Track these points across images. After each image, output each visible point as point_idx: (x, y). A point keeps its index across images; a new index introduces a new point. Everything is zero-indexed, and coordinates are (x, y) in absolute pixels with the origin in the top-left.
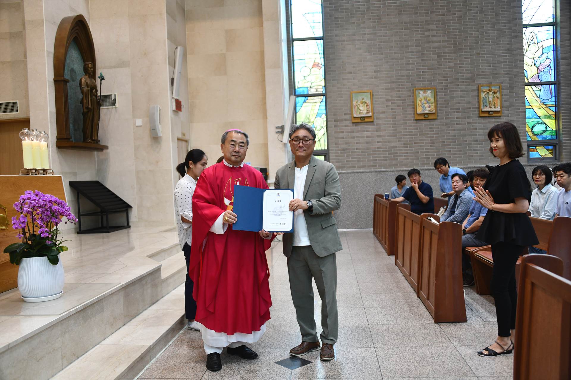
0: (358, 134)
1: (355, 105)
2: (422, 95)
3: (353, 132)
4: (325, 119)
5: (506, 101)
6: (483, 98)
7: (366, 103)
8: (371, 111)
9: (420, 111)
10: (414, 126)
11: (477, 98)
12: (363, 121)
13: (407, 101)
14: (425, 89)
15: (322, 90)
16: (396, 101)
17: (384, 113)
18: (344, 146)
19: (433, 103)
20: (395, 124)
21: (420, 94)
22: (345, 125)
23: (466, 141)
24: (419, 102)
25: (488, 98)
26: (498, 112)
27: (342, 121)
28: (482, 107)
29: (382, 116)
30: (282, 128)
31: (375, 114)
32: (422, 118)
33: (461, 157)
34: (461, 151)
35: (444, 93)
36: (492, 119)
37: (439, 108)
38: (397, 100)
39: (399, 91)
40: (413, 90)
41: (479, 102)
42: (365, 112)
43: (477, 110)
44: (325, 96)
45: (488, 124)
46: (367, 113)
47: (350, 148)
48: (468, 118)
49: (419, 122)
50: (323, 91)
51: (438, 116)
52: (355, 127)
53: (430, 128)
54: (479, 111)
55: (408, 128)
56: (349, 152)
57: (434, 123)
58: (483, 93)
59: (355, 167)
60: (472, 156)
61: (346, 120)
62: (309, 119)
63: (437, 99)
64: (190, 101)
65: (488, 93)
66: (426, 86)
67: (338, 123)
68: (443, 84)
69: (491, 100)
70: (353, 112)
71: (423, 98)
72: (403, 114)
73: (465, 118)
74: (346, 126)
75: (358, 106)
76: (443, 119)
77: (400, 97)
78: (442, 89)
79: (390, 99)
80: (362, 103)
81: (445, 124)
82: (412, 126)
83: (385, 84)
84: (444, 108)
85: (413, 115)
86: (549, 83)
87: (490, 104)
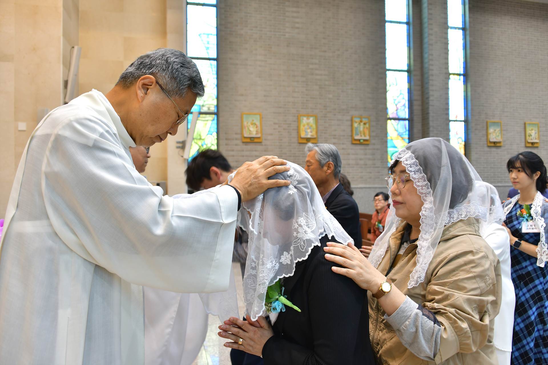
0: (247, 153)
1: (245, 125)
2: (305, 121)
3: (243, 151)
4: (216, 137)
5: (373, 131)
6: (356, 128)
7: (255, 124)
8: (260, 132)
9: (303, 135)
10: (298, 148)
11: (350, 127)
12: (252, 141)
13: (292, 125)
14: (308, 116)
15: (213, 109)
16: (282, 125)
17: (271, 134)
19: (314, 129)
22: (235, 144)
24: (303, 127)
25: (359, 128)
26: (367, 140)
27: (233, 139)
28: (354, 135)
29: (269, 137)
30: (184, 143)
31: (264, 135)
32: (304, 141)
35: (323, 121)
36: (362, 146)
37: (319, 134)
39: (286, 116)
40: (298, 116)
41: (352, 131)
42: (254, 133)
44: (216, 114)
45: (359, 150)
46: (257, 134)
48: (343, 144)
49: (301, 145)
51: (318, 141)
52: (244, 146)
54: (352, 139)
55: (292, 150)
58: (355, 123)
61: (236, 139)
62: (200, 136)
63: (318, 126)
65: (359, 123)
66: (309, 113)
67: (229, 141)
68: (323, 113)
69: (362, 129)
71: (306, 124)
72: (288, 137)
73: (340, 144)
75: (249, 127)
77: (286, 121)
78: (322, 117)
79: (277, 122)
80: (252, 124)
82: (295, 148)
83: (273, 109)
84: (323, 134)
85: (297, 139)
86: (404, 119)
87: (361, 133)
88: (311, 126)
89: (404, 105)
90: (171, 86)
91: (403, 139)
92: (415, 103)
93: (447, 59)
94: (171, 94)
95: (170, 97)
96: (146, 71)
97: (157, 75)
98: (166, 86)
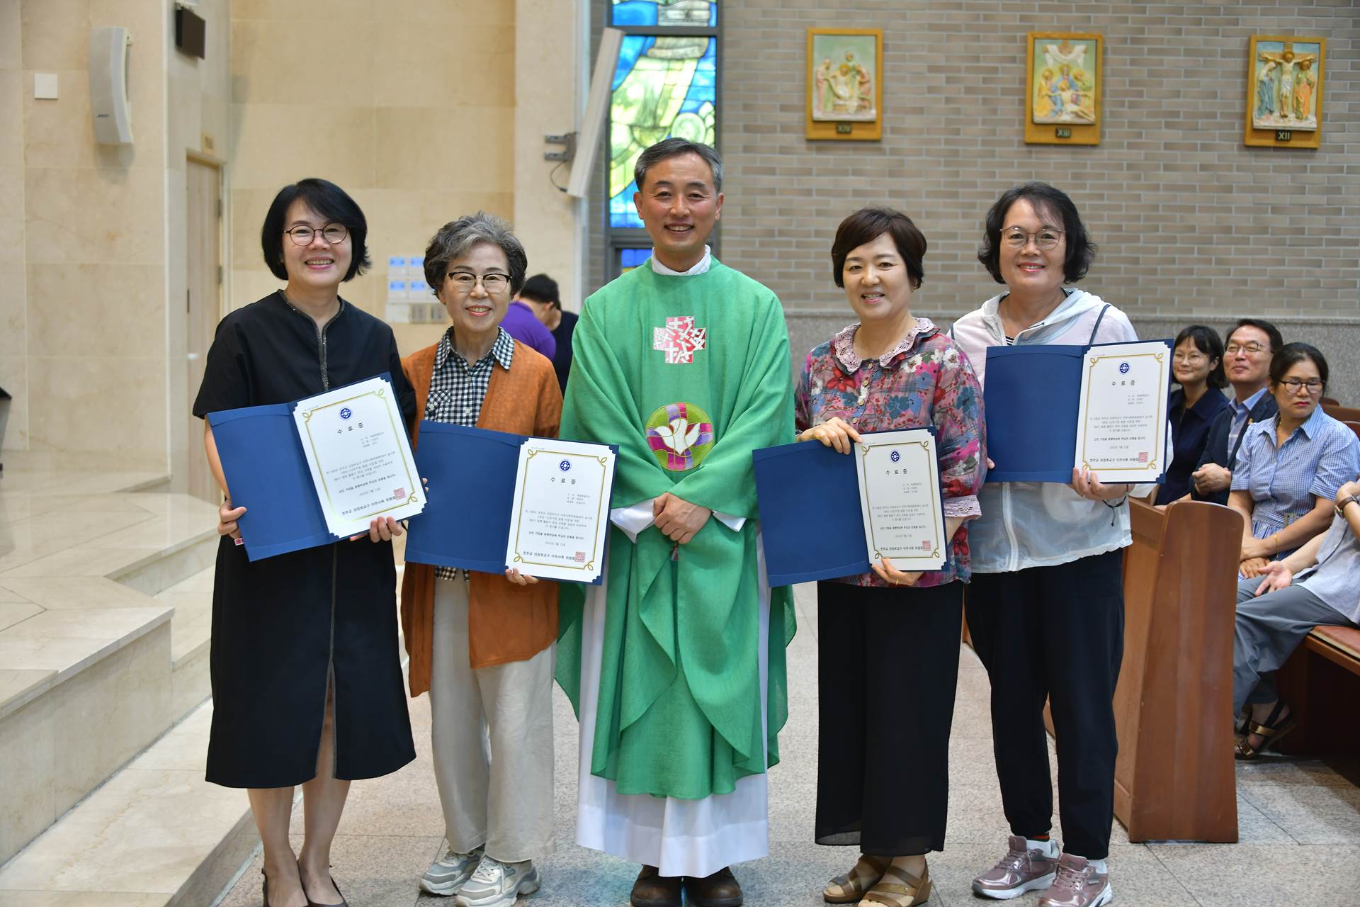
0: (825, 182)
1: (820, 77)
2: (1055, 60)
3: (808, 172)
4: (711, 121)
5: (1336, 97)
6: (1262, 82)
7: (859, 72)
8: (873, 101)
9: (1041, 115)
10: (1021, 165)
11: (1239, 81)
12: (845, 136)
13: (1000, 75)
14: (1066, 39)
15: (704, 15)
16: (963, 75)
17: (920, 111)
18: (775, 222)
19: (1089, 89)
20: (955, 153)
21: (1048, 56)
22: (781, 147)
23: (1192, 229)
24: (1043, 82)
25: (1276, 83)
26: (1308, 133)
27: (772, 130)
28: (1255, 113)
29: (911, 121)
30: (569, 142)
31: (889, 115)
32: (1050, 137)
33: (1172, 282)
34: (1173, 261)
35: (1128, 58)
36: (1288, 157)
37: (1107, 110)
38: (968, 69)
39: (977, 39)
40: (1025, 39)
41: (1245, 96)
42: (854, 103)
43: (1237, 123)
44: (714, 36)
45: (1272, 174)
46: (861, 108)
47: (793, 228)
48: (1205, 147)
49: (1036, 152)
50: (709, 20)
51: (1102, 135)
52: (814, 156)
53: (1076, 176)
54: (1244, 126)
55: (997, 170)
56: (789, 244)
57: (1090, 159)
58: (1262, 64)
59: (807, 296)
60: (1209, 282)
62: (655, 117)
63: (1103, 76)
64: (232, 20)
65: (1279, 64)
66: (1069, 28)
67: (759, 135)
68: (1130, 25)
69: (1287, 89)
70: (811, 102)
71: (1056, 70)
72: (984, 122)
73: (1193, 148)
74: (784, 150)
75: (832, 81)
76: (1120, 146)
77: (977, 59)
78: (1124, 40)
79: (943, 64)
80: (845, 73)
81: (1125, 163)
82: (1012, 164)
83: (927, 12)
84: (1126, 109)
85: (1017, 127)
87: (1282, 108)
88: (1076, 78)
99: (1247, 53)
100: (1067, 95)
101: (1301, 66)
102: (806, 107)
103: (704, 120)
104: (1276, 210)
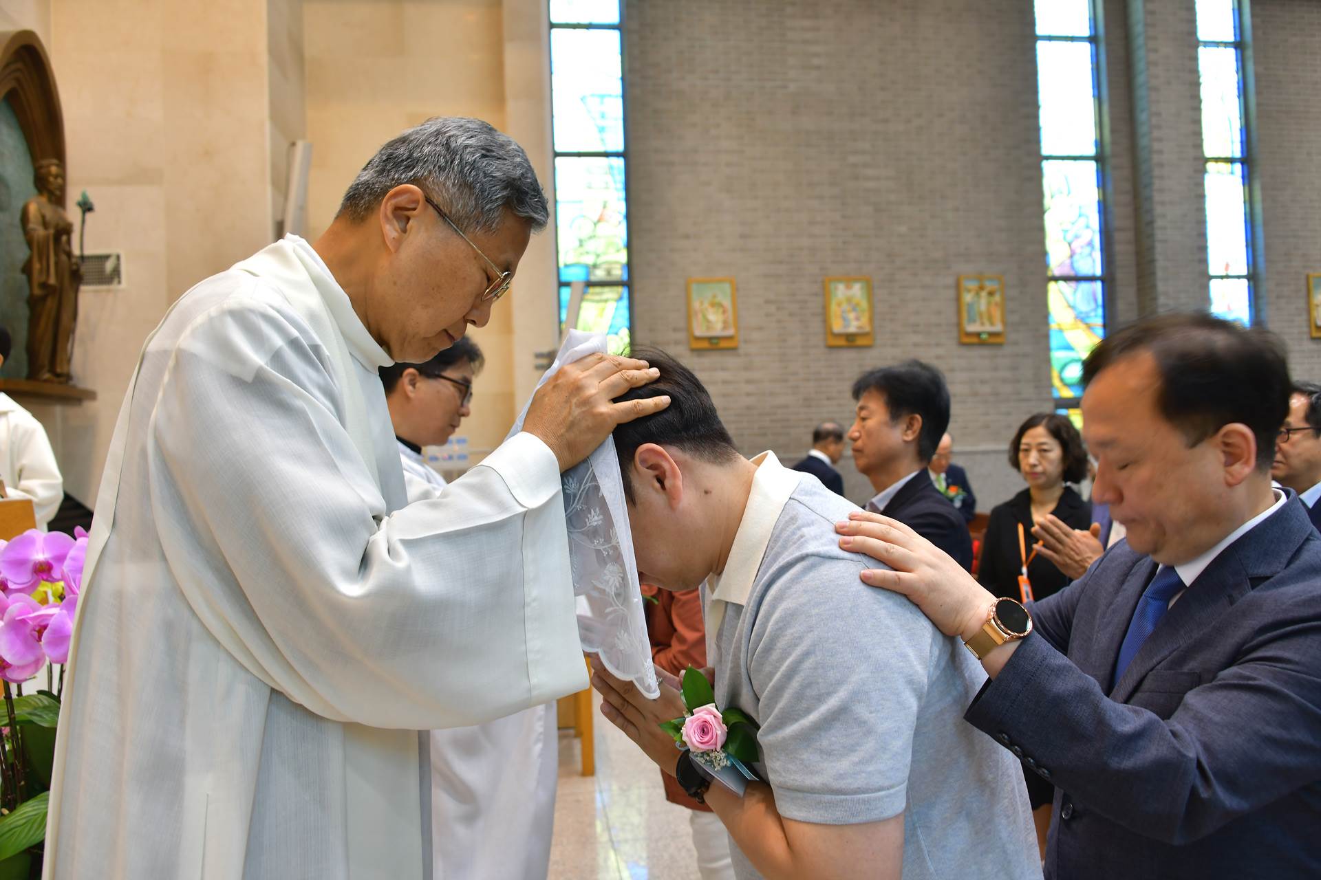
1: (697, 310)
2: (843, 294)
4: (627, 339)
5: (1012, 312)
6: (970, 305)
7: (720, 305)
8: (732, 323)
9: (837, 327)
10: (826, 360)
11: (954, 304)
12: (714, 347)
13: (809, 305)
14: (849, 280)
15: (620, 272)
16: (786, 305)
17: (760, 328)
19: (865, 311)
20: (785, 354)
21: (838, 292)
24: (837, 308)
25: (977, 304)
26: (997, 334)
27: (668, 344)
28: (965, 323)
29: (756, 335)
30: (550, 356)
31: (742, 331)
32: (842, 342)
35: (887, 291)
36: (986, 350)
37: (877, 324)
38: (790, 302)
39: (794, 282)
40: (823, 282)
41: (959, 312)
42: (719, 326)
43: (955, 330)
44: (627, 285)
45: (977, 360)
46: (725, 327)
48: (938, 345)
49: (835, 352)
50: (623, 276)
51: (875, 339)
52: (696, 359)
53: (859, 365)
54: (959, 332)
55: (812, 364)
57: (868, 354)
58: (967, 293)
61: (676, 343)
63: (873, 303)
65: (977, 293)
66: (849, 274)
68: (886, 271)
69: (983, 307)
70: (692, 325)
71: (844, 300)
72: (802, 334)
73: (930, 345)
75: (705, 312)
76: (886, 346)
77: (794, 295)
78: (884, 281)
79: (774, 298)
80: (713, 305)
81: (889, 357)
82: (820, 361)
83: (763, 266)
84: (888, 323)
85: (822, 337)
86: (1091, 279)
87: (981, 318)
88: (857, 304)
89: (1090, 244)
90: (461, 204)
91: (1090, 327)
92: (1118, 236)
93: (1197, 122)
94: (465, 225)
95: (461, 233)
96: (401, 174)
97: (427, 183)
98: (449, 207)
99: (958, 287)
100: (852, 316)
101: (991, 294)
102: (688, 328)
103: (622, 338)
104: (983, 382)
